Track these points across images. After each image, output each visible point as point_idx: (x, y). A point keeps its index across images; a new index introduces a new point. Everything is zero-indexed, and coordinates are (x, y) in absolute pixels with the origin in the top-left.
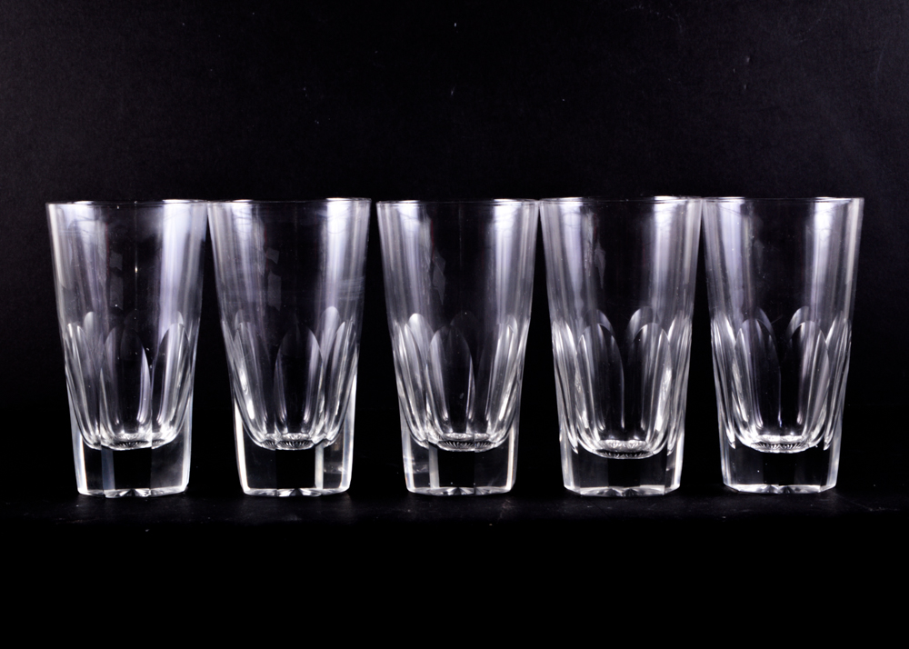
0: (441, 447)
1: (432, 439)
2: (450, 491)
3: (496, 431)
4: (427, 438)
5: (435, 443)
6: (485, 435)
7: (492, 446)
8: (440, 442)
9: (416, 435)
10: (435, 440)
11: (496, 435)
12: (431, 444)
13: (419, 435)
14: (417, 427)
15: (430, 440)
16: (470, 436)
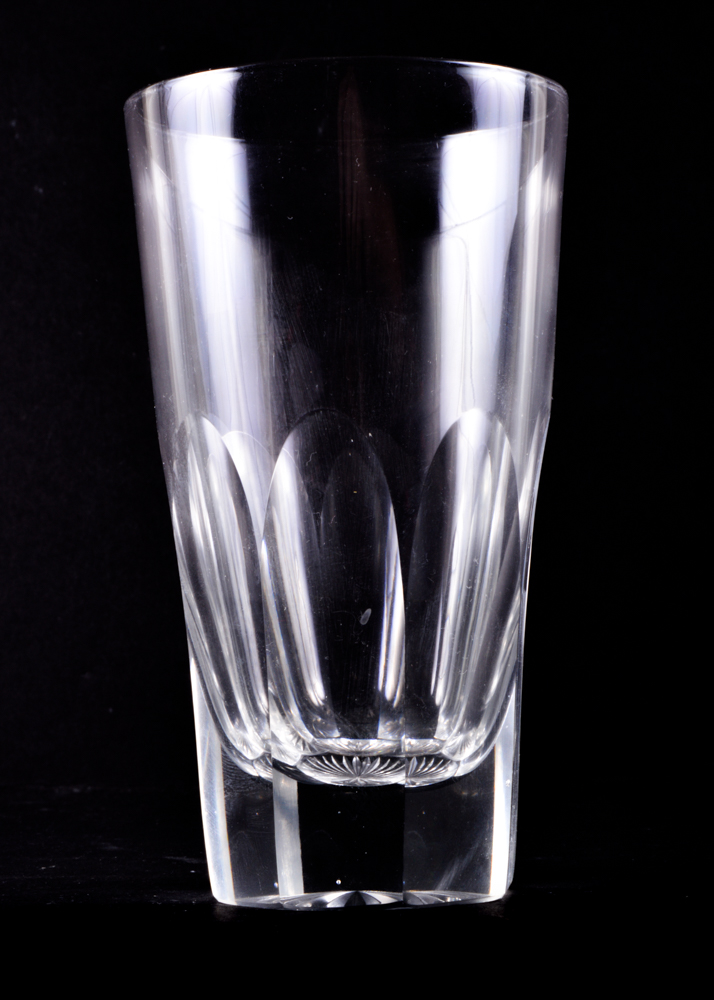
0: (307, 771)
1: (282, 752)
2: (333, 899)
3: (461, 730)
4: (268, 749)
5: (290, 762)
6: (431, 743)
7: (449, 772)
8: (305, 760)
9: (238, 745)
10: (292, 755)
11: (461, 738)
12: (278, 766)
13: (245, 743)
14: (242, 726)
15: (276, 756)
16: (388, 744)
